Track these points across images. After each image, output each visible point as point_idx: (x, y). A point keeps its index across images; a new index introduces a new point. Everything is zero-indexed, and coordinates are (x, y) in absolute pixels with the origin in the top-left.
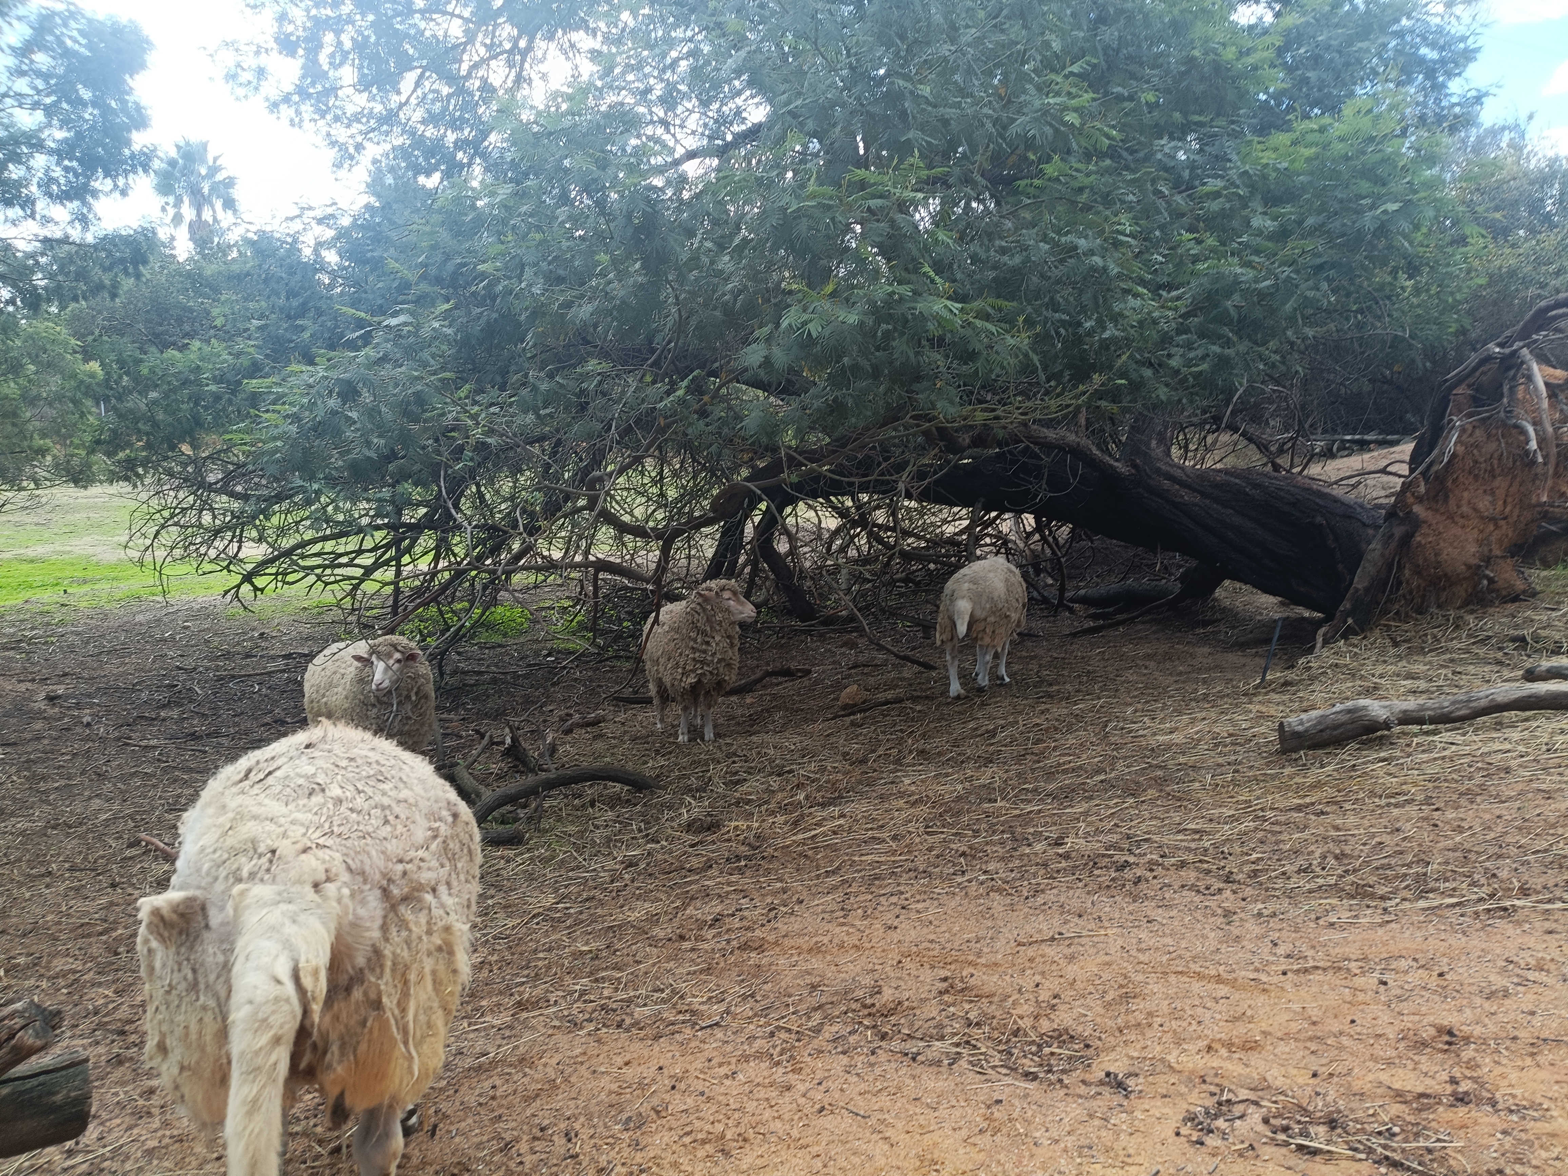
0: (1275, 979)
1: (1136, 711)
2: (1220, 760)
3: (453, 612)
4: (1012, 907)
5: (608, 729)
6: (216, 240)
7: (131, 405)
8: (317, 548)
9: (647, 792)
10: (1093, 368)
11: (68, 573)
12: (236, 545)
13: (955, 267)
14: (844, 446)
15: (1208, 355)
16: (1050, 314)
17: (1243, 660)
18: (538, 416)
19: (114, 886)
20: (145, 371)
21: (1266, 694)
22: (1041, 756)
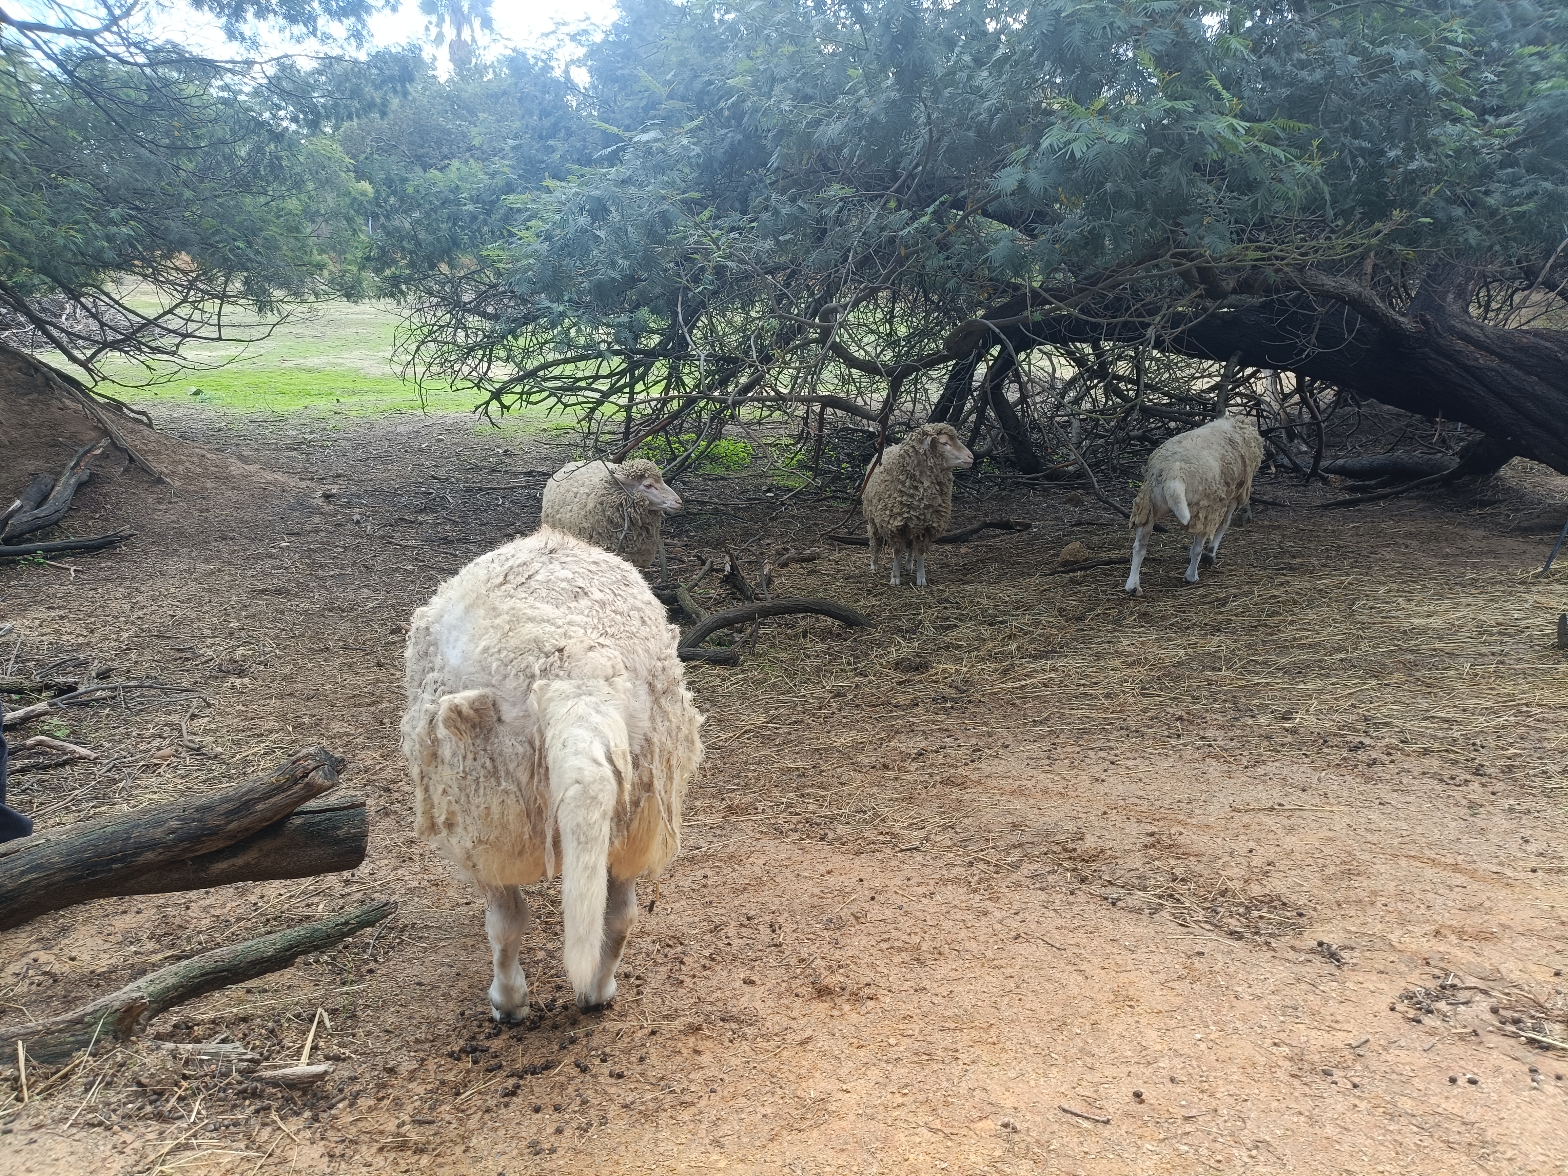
0: (1522, 876)
1: (1390, 591)
2: (1483, 650)
3: (680, 442)
4: (1229, 775)
5: (823, 566)
6: (474, 60)
7: (397, 223)
8: (557, 371)
9: (858, 628)
10: (1392, 205)
11: (340, 384)
12: (485, 365)
13: (1244, 83)
14: (1094, 284)
15: (1536, 193)
16: (1347, 140)
17: (1523, 547)
18: (778, 241)
19: (379, 665)
20: (410, 190)
21: (1548, 584)
22: (1274, 629)
